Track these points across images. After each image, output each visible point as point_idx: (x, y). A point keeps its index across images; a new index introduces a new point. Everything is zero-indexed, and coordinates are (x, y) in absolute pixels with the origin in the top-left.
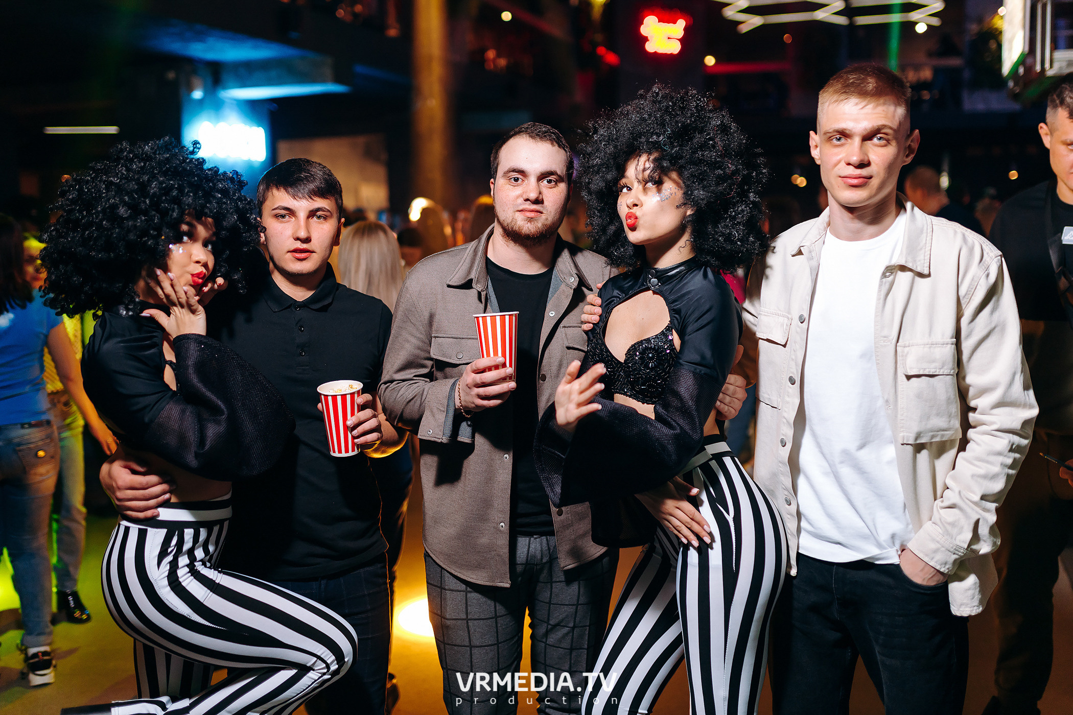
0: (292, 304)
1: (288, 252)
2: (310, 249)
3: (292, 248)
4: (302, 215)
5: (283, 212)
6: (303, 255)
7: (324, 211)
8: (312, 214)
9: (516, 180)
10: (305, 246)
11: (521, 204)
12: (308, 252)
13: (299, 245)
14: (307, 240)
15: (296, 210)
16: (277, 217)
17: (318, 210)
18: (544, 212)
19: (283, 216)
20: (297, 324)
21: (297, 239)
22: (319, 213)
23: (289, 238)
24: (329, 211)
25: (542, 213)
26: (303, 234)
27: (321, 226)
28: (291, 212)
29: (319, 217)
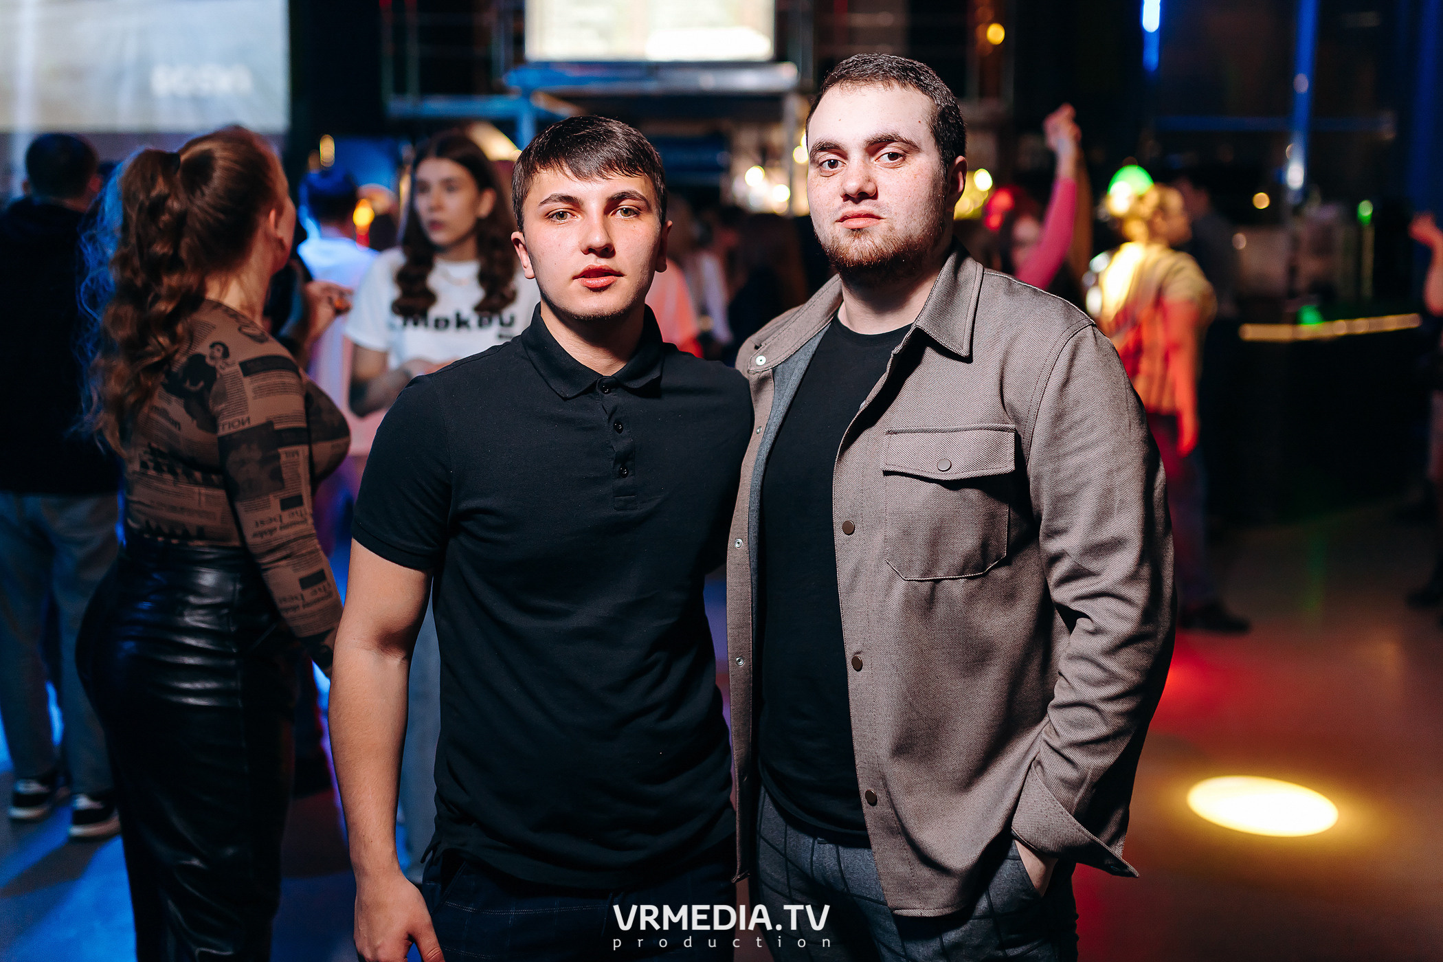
0: (595, 383)
1: (575, 278)
2: (614, 269)
3: (581, 269)
4: (594, 207)
5: (561, 206)
6: (602, 281)
7: (634, 199)
8: (612, 205)
9: (833, 164)
10: (603, 263)
11: (840, 208)
12: (611, 275)
13: (593, 261)
14: (607, 251)
15: (583, 199)
16: (549, 217)
17: (623, 196)
18: (882, 215)
19: (561, 215)
20: (610, 418)
21: (589, 250)
22: (626, 204)
23: (573, 252)
24: (643, 198)
25: (879, 218)
26: (598, 240)
27: (631, 226)
28: (574, 205)
29: (626, 212)
